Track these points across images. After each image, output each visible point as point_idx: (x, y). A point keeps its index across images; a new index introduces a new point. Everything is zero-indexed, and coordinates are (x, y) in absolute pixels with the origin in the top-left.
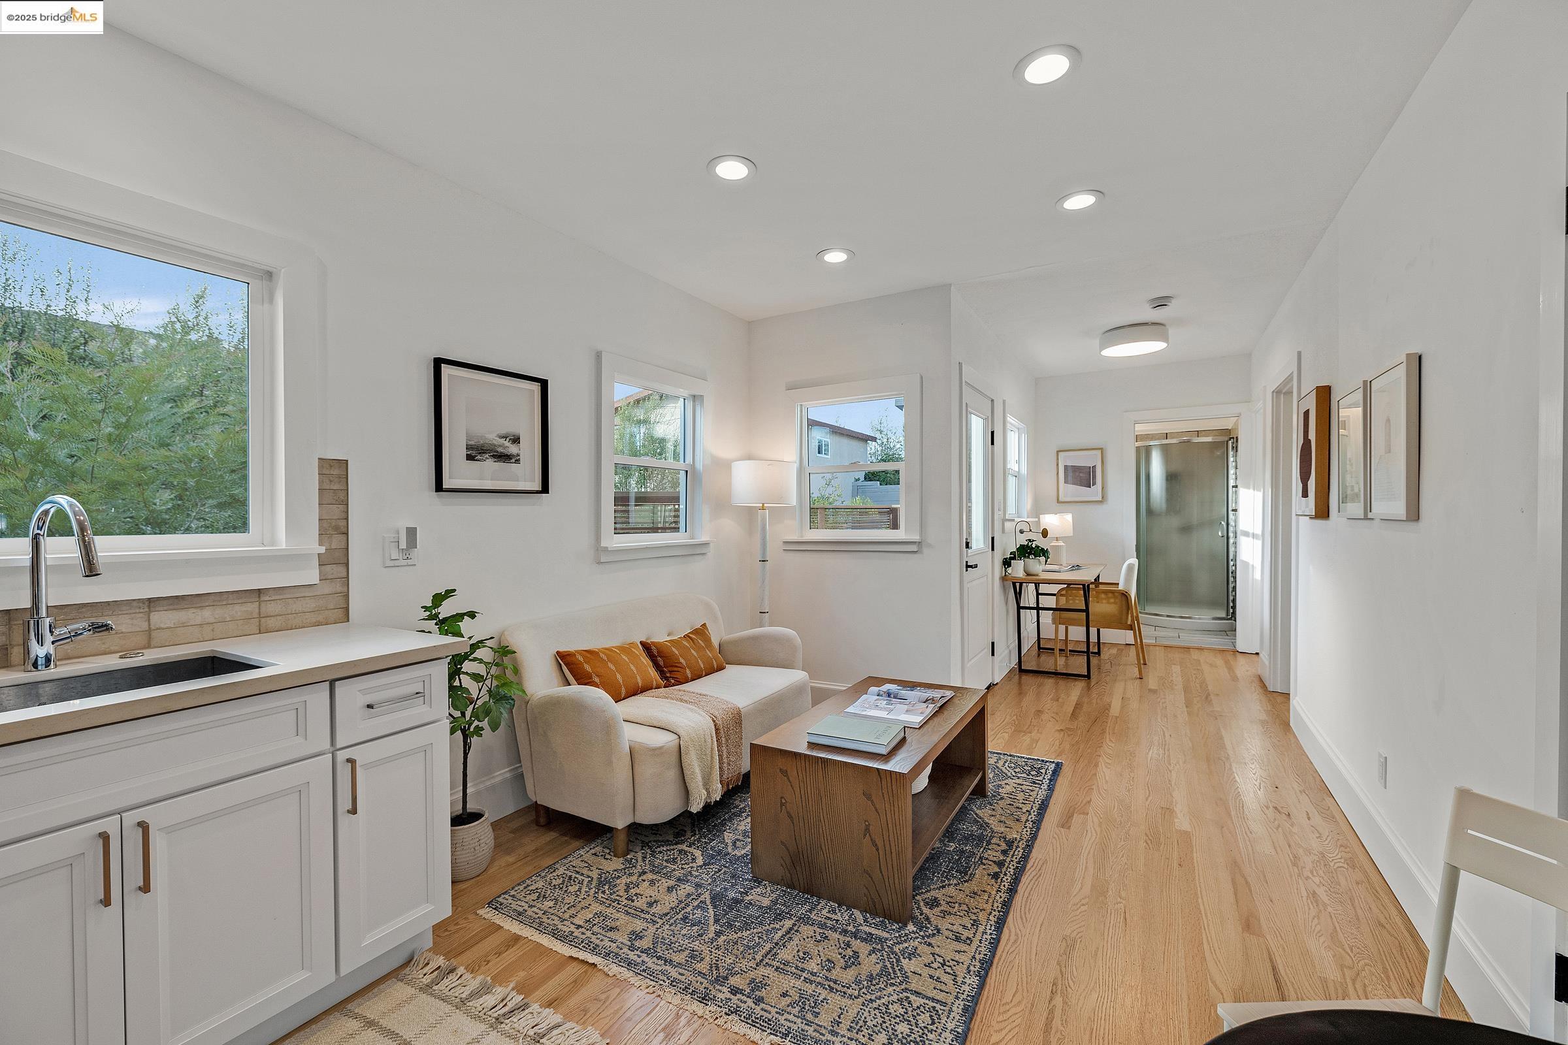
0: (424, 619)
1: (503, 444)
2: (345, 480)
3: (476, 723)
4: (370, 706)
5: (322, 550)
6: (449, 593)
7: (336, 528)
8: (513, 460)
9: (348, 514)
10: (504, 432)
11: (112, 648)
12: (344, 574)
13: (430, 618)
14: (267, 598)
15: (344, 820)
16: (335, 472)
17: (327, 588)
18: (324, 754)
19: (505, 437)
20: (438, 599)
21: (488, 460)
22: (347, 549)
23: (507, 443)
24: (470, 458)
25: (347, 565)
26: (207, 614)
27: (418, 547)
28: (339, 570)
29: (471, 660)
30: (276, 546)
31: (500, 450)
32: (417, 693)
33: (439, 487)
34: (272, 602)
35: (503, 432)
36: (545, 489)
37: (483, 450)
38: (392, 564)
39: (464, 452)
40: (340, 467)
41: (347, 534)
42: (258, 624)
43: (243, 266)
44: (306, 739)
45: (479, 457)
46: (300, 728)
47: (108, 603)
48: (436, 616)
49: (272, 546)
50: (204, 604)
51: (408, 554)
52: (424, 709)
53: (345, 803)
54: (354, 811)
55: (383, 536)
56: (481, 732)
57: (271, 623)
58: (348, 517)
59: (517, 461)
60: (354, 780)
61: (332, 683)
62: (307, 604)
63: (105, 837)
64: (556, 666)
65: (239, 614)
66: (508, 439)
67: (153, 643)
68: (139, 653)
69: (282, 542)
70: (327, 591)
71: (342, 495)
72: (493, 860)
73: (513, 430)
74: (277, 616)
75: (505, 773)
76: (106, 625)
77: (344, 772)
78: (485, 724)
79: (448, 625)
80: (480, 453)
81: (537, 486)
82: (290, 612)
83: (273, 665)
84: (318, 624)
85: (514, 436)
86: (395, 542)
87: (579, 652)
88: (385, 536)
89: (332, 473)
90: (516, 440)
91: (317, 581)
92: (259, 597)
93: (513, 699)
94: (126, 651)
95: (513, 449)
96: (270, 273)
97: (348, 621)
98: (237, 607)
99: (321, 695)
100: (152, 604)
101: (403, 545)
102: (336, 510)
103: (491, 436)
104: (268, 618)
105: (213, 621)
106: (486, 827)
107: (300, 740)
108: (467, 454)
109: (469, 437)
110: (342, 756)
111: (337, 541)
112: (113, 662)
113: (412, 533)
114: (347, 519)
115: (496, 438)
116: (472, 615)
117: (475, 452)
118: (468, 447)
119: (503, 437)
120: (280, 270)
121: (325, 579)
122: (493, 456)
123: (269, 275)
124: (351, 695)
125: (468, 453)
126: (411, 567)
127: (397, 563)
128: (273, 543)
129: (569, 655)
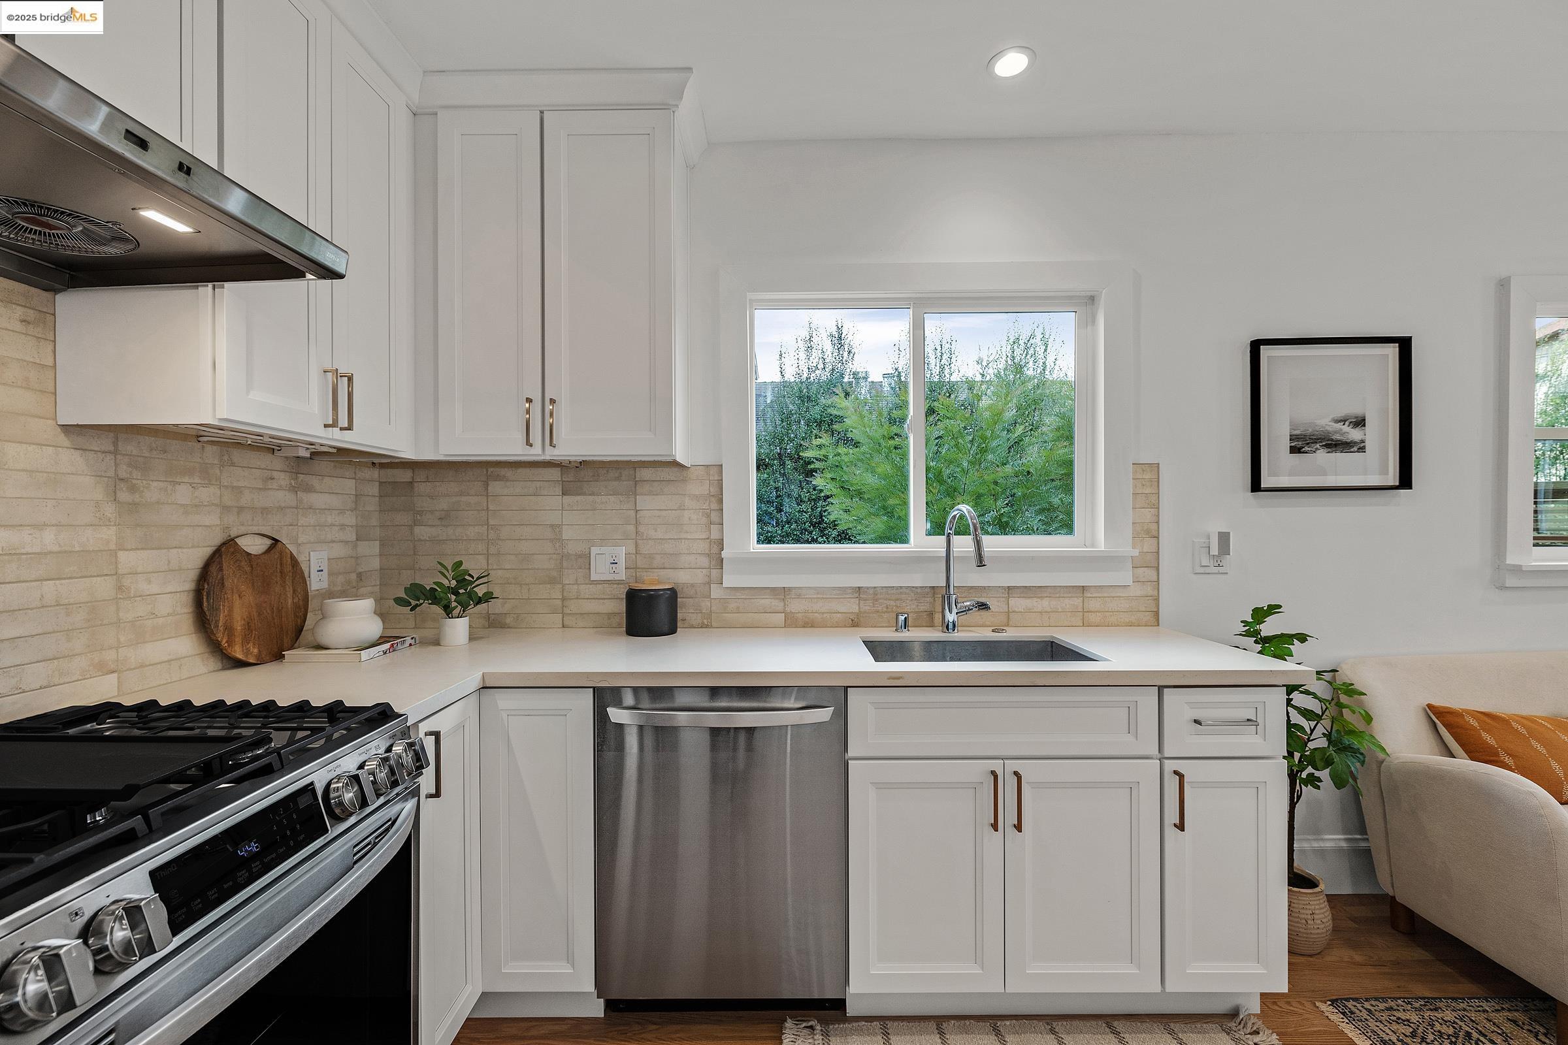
0: (1240, 635)
1: (1341, 430)
2: (1156, 483)
3: (1310, 770)
4: (1197, 722)
5: (1136, 553)
6: (1273, 609)
7: (1148, 532)
8: (1355, 449)
9: (1159, 517)
10: (1343, 415)
11: (987, 623)
12: (1155, 578)
13: (1248, 634)
14: (1089, 595)
15: (1171, 833)
16: (1147, 476)
17: (1136, 591)
18: (1152, 758)
19: (1343, 421)
20: (1260, 614)
21: (1318, 451)
22: (1158, 553)
23: (1346, 428)
24: (1294, 450)
25: (1158, 569)
26: (1045, 604)
27: (1231, 554)
28: (1150, 574)
29: (1301, 692)
30: (1096, 548)
31: (1337, 437)
32: (1248, 720)
33: (1256, 486)
34: (1093, 599)
35: (1340, 414)
36: (1405, 481)
37: (1312, 439)
38: (1202, 570)
39: (1286, 444)
40: (1151, 471)
41: (1158, 538)
42: (1082, 618)
43: (1071, 298)
44: (1137, 739)
45: (1306, 449)
46: (1132, 727)
47: (984, 587)
48: (1258, 632)
49: (1093, 547)
50: (1043, 595)
51: (1219, 561)
52: (1257, 739)
53: (1172, 816)
54: (1181, 827)
55: (1193, 541)
56: (1318, 784)
57: (1093, 618)
58: (1159, 520)
59: (1362, 449)
60: (1182, 795)
61: (1161, 688)
62: (1121, 604)
63: (994, 773)
64: (1429, 724)
65: (1068, 606)
66: (1347, 423)
67: (1011, 623)
68: (1003, 630)
69: (1101, 545)
70: (1139, 593)
71: (1153, 499)
72: (1329, 946)
73: (1355, 410)
74: (1097, 612)
75: (1339, 839)
76: (986, 605)
77: (1172, 784)
78: (1324, 774)
79: (1276, 646)
80: (1308, 444)
81: (1392, 478)
82: (1107, 610)
83: (1106, 660)
84: (1131, 625)
85: (1356, 417)
86: (1206, 547)
87: (1468, 712)
88: (1195, 540)
89: (1144, 477)
90: (1360, 422)
91: (1130, 583)
92: (1083, 593)
93: (1362, 754)
94: (995, 626)
95: (1355, 434)
96: (1093, 297)
97: (1158, 625)
98: (1067, 601)
99: (1149, 699)
100: (1010, 592)
101: (1215, 551)
102: (1148, 514)
103: (1322, 420)
104: (1090, 614)
105: (1050, 610)
106: (1321, 901)
107: (1130, 738)
108: (1290, 447)
109: (1293, 426)
110: (1170, 766)
111: (1149, 545)
112: (986, 634)
113: (1224, 538)
114: (1158, 522)
115: (1330, 423)
116: (1302, 638)
117: (1300, 444)
118: (1293, 438)
119: (1340, 421)
120: (1101, 292)
121: (1138, 582)
122: (1327, 446)
123: (1092, 299)
124: (1178, 704)
125: (1293, 444)
126: (1223, 576)
127: (1207, 570)
128: (1093, 546)
129: (1448, 712)
